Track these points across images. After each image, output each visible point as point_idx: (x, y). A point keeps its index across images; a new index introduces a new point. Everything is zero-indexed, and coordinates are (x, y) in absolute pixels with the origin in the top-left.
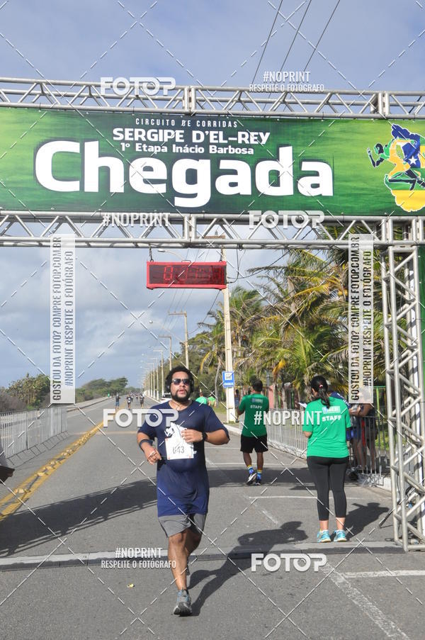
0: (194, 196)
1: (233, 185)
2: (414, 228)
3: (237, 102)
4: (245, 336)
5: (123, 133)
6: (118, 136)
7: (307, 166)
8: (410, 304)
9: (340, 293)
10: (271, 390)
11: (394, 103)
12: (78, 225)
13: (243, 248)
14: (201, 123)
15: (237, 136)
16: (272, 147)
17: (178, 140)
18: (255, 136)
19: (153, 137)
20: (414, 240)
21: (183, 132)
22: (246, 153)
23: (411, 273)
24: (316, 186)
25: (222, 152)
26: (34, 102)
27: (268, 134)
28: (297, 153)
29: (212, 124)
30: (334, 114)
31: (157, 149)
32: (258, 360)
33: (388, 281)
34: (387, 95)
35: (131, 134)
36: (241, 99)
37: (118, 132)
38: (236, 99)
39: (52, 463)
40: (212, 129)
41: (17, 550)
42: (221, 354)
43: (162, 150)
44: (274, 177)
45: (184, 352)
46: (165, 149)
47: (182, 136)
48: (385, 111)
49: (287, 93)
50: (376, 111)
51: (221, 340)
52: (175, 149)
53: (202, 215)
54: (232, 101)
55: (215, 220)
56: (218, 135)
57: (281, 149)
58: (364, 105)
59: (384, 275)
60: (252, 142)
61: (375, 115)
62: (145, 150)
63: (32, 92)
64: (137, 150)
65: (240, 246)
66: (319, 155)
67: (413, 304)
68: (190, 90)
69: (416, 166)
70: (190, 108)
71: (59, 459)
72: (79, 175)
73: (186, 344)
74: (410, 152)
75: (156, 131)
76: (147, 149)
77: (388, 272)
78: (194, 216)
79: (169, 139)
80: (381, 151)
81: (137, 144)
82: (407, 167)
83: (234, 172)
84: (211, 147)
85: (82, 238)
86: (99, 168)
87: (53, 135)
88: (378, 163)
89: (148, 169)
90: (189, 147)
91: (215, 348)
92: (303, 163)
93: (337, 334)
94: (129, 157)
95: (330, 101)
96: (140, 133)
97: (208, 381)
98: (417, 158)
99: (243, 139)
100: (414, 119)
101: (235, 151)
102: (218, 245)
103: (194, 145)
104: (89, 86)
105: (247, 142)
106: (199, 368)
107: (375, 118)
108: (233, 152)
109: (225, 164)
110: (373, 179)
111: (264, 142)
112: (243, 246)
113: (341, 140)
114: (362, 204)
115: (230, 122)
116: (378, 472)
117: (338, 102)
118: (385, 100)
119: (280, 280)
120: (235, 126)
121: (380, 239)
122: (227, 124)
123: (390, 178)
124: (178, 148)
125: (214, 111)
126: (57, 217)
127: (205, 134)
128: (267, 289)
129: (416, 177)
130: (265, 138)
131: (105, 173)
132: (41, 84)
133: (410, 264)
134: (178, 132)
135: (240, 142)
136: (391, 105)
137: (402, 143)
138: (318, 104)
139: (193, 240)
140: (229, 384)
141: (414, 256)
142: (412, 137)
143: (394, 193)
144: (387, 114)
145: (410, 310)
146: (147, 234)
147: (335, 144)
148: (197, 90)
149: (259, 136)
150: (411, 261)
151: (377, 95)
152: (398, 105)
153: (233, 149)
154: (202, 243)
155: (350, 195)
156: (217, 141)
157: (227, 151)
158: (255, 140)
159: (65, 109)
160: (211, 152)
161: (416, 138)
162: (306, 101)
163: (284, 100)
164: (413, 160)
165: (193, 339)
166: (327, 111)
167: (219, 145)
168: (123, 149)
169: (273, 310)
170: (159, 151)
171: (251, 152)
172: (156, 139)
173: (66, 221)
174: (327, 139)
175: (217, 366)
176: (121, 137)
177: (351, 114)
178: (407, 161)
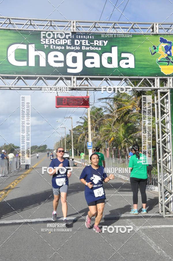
0: (76, 68)
1: (92, 63)
2: (168, 82)
3: (94, 27)
4: (97, 127)
5: (45, 41)
6: (43, 42)
7: (123, 55)
8: (167, 114)
9: (137, 109)
10: (107, 150)
11: (161, 28)
12: (26, 81)
13: (96, 90)
14: (78, 37)
15: (94, 42)
16: (109, 47)
17: (68, 44)
18: (101, 42)
19: (58, 43)
20: (169, 87)
21: (71, 40)
22: (97, 49)
23: (167, 101)
24: (127, 64)
25: (87, 49)
26: (6, 27)
27: (107, 41)
28: (119, 50)
29: (83, 37)
30: (135, 33)
31: (60, 48)
32: (102, 137)
33: (157, 104)
34: (157, 24)
35: (49, 41)
36: (96, 26)
37: (43, 40)
38: (93, 26)
39: (16, 181)
40: (83, 39)
41: (2, 218)
42: (87, 134)
43: (62, 48)
44: (109, 60)
45: (71, 134)
46: (63, 48)
47: (70, 42)
48: (157, 31)
49: (115, 23)
50: (153, 31)
51: (87, 129)
52: (67, 48)
53: (79, 76)
54: (92, 27)
55: (85, 78)
56: (86, 42)
57: (112, 48)
58: (147, 29)
59: (156, 102)
60: (100, 45)
61: (153, 33)
62: (54, 48)
63: (6, 22)
64: (51, 48)
65: (95, 89)
66: (129, 50)
67: (168, 114)
68: (74, 22)
69: (170, 55)
70: (74, 30)
71: (18, 179)
72: (26, 59)
73: (72, 131)
74: (167, 49)
75: (59, 40)
76: (55, 47)
77: (158, 101)
78: (75, 77)
79: (65, 43)
80: (155, 48)
81: (51, 46)
82: (166, 55)
83: (93, 58)
84: (83, 47)
85: (28, 86)
86: (35, 56)
87: (15, 41)
88: (154, 54)
89: (56, 56)
90: (73, 47)
91: (84, 132)
92: (122, 54)
93: (135, 126)
94: (48, 51)
95: (133, 27)
96: (52, 41)
97: (81, 146)
98: (170, 51)
99: (97, 43)
100: (169, 35)
101: (93, 49)
102: (86, 89)
103: (75, 46)
104: (30, 20)
105: (98, 45)
106: (77, 141)
107: (152, 34)
108: (92, 49)
109: (89, 54)
110: (152, 61)
111: (105, 45)
112: (96, 89)
113: (138, 44)
114: (147, 72)
115: (91, 36)
116: (152, 184)
117: (136, 27)
118: (157, 27)
119: (111, 104)
120: (93, 38)
121: (154, 86)
122: (90, 37)
123: (159, 60)
124: (68, 47)
125: (84, 31)
126: (17, 77)
127: (80, 41)
128: (106, 108)
129: (169, 60)
130: (106, 43)
131: (37, 58)
132: (9, 19)
133: (167, 97)
134: (69, 40)
135: (95, 45)
136: (159, 29)
137: (164, 45)
138: (128, 28)
139: (75, 87)
140: (90, 147)
141: (169, 94)
142: (168, 43)
143: (160, 67)
144: (158, 33)
145: (167, 117)
146: (56, 84)
147: (136, 46)
148: (76, 22)
149: (103, 42)
150: (168, 95)
151: (153, 24)
152: (162, 29)
153: (92, 48)
154: (79, 88)
155: (141, 68)
156: (85, 45)
157: (90, 48)
158: (102, 44)
159: (20, 30)
160: (83, 49)
161: (170, 43)
162: (123, 27)
163: (114, 27)
164: (169, 53)
165: (75, 128)
166: (132, 32)
167: (86, 46)
168: (45, 48)
169: (109, 116)
170: (61, 48)
171: (100, 49)
172: (59, 43)
173: (21, 79)
174: (132, 43)
175: (85, 140)
176: (44, 42)
177: (142, 33)
178: (166, 53)
